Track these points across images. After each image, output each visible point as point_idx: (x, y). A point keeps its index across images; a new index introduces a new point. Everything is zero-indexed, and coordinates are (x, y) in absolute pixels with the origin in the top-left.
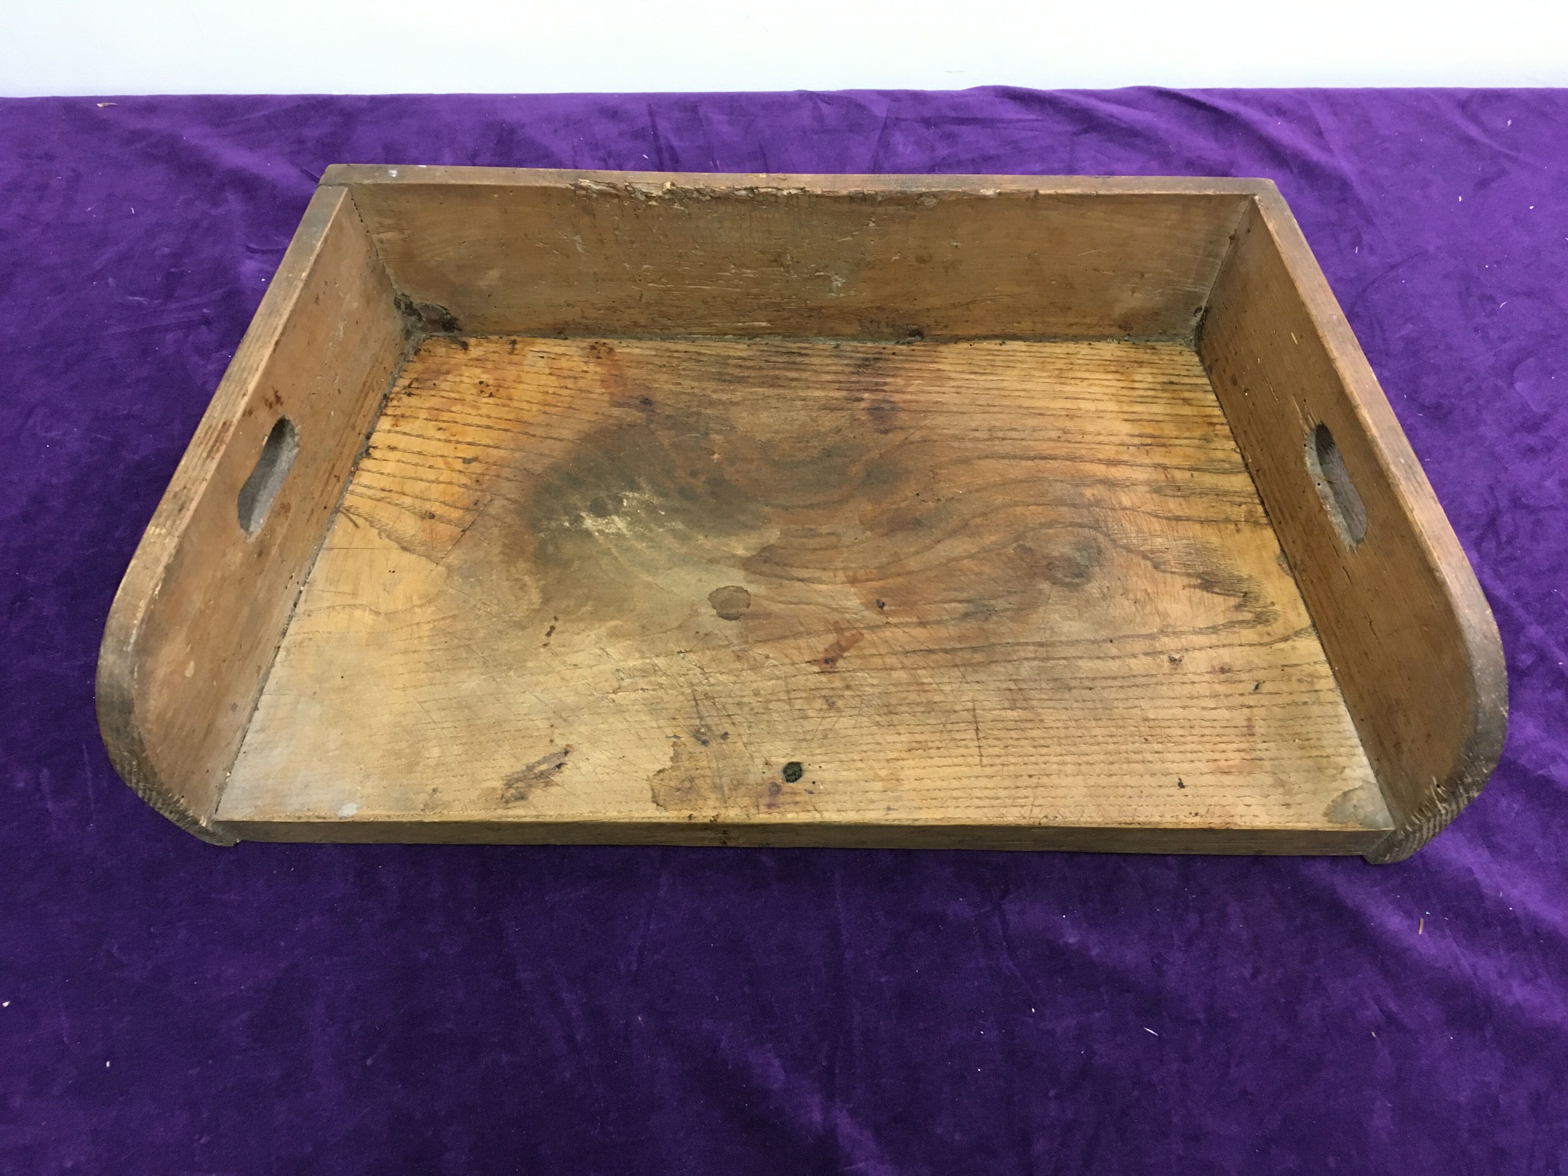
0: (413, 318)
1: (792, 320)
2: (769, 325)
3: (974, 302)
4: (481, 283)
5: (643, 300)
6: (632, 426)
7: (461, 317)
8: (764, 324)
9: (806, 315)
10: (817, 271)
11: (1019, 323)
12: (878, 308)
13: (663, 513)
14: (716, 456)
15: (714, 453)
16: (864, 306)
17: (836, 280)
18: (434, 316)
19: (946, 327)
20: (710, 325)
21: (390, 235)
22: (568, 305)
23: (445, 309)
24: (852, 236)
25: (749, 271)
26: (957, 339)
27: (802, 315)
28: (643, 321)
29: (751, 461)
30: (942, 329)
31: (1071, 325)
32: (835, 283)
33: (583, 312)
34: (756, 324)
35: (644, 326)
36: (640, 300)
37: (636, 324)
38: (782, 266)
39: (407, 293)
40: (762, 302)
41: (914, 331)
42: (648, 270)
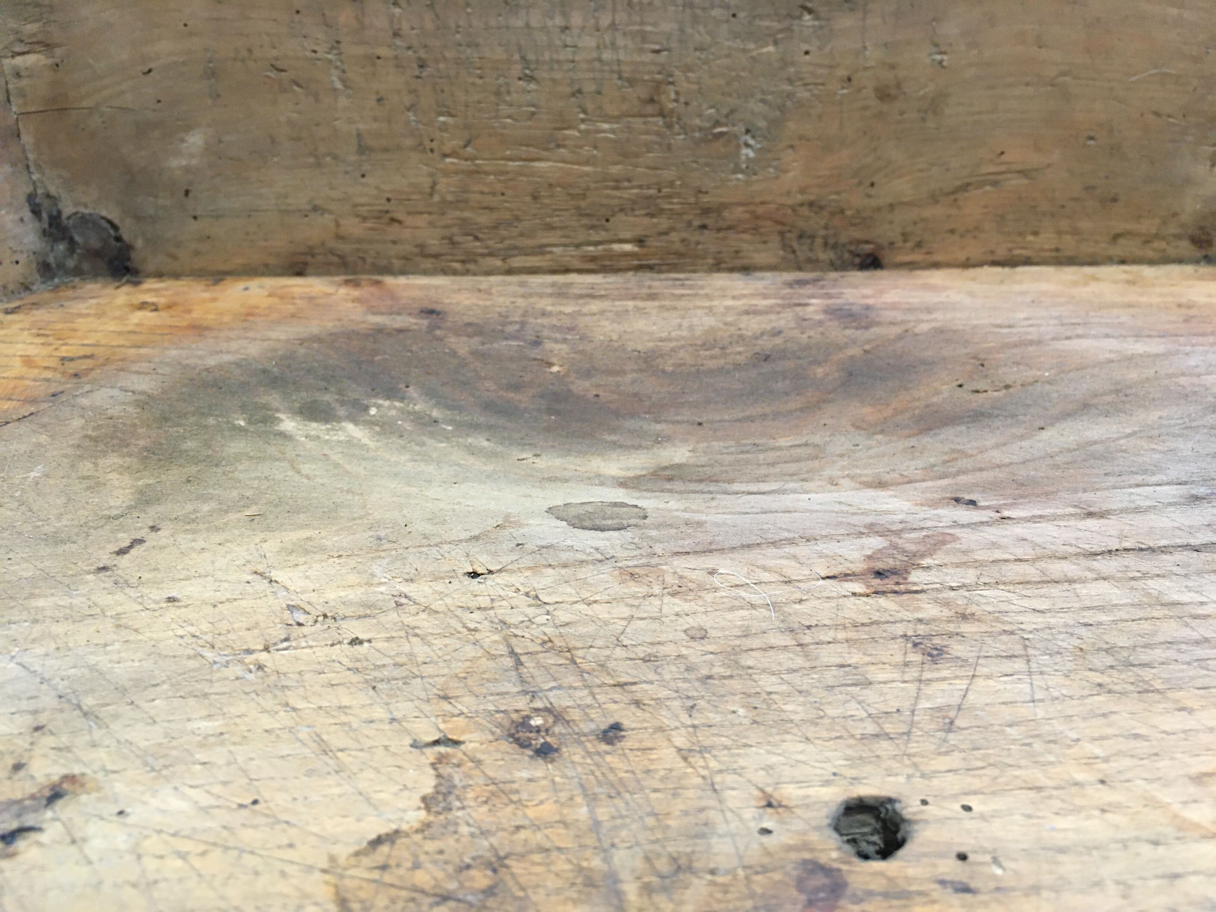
0: (61, 247)
1: (674, 236)
2: (636, 249)
3: (965, 187)
4: (175, 163)
5: (436, 198)
6: (400, 331)
7: (139, 243)
8: (628, 247)
9: (697, 223)
10: (717, 123)
11: (1035, 233)
12: (811, 204)
13: (450, 428)
14: (555, 369)
15: (551, 365)
16: (790, 201)
17: (747, 145)
18: (95, 243)
19: (919, 245)
20: (541, 250)
21: (31, 59)
22: (315, 209)
23: (115, 227)
24: (776, 43)
25: (606, 126)
26: (936, 265)
27: (689, 223)
28: (434, 244)
29: (623, 372)
30: (913, 250)
31: (1116, 237)
32: (745, 151)
33: (338, 225)
34: (616, 247)
35: (436, 256)
36: (431, 195)
37: (423, 251)
38: (662, 114)
39: (53, 190)
40: (625, 194)
41: (868, 255)
42: (444, 127)
